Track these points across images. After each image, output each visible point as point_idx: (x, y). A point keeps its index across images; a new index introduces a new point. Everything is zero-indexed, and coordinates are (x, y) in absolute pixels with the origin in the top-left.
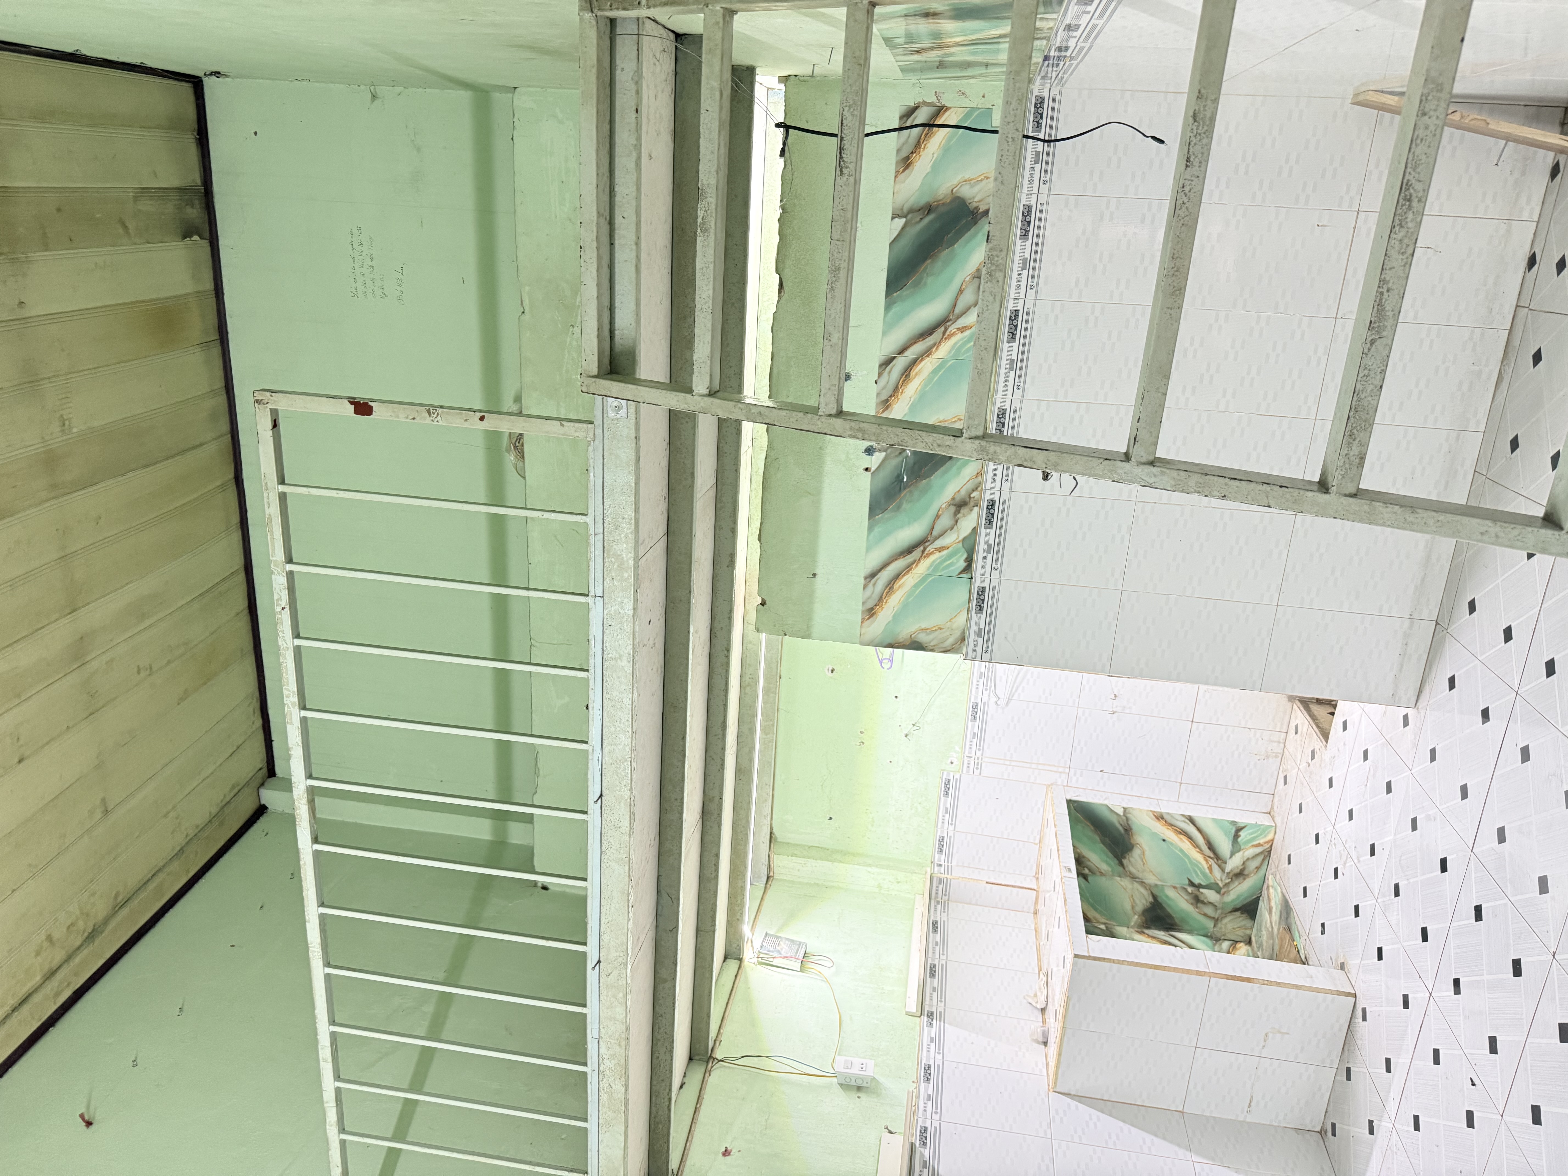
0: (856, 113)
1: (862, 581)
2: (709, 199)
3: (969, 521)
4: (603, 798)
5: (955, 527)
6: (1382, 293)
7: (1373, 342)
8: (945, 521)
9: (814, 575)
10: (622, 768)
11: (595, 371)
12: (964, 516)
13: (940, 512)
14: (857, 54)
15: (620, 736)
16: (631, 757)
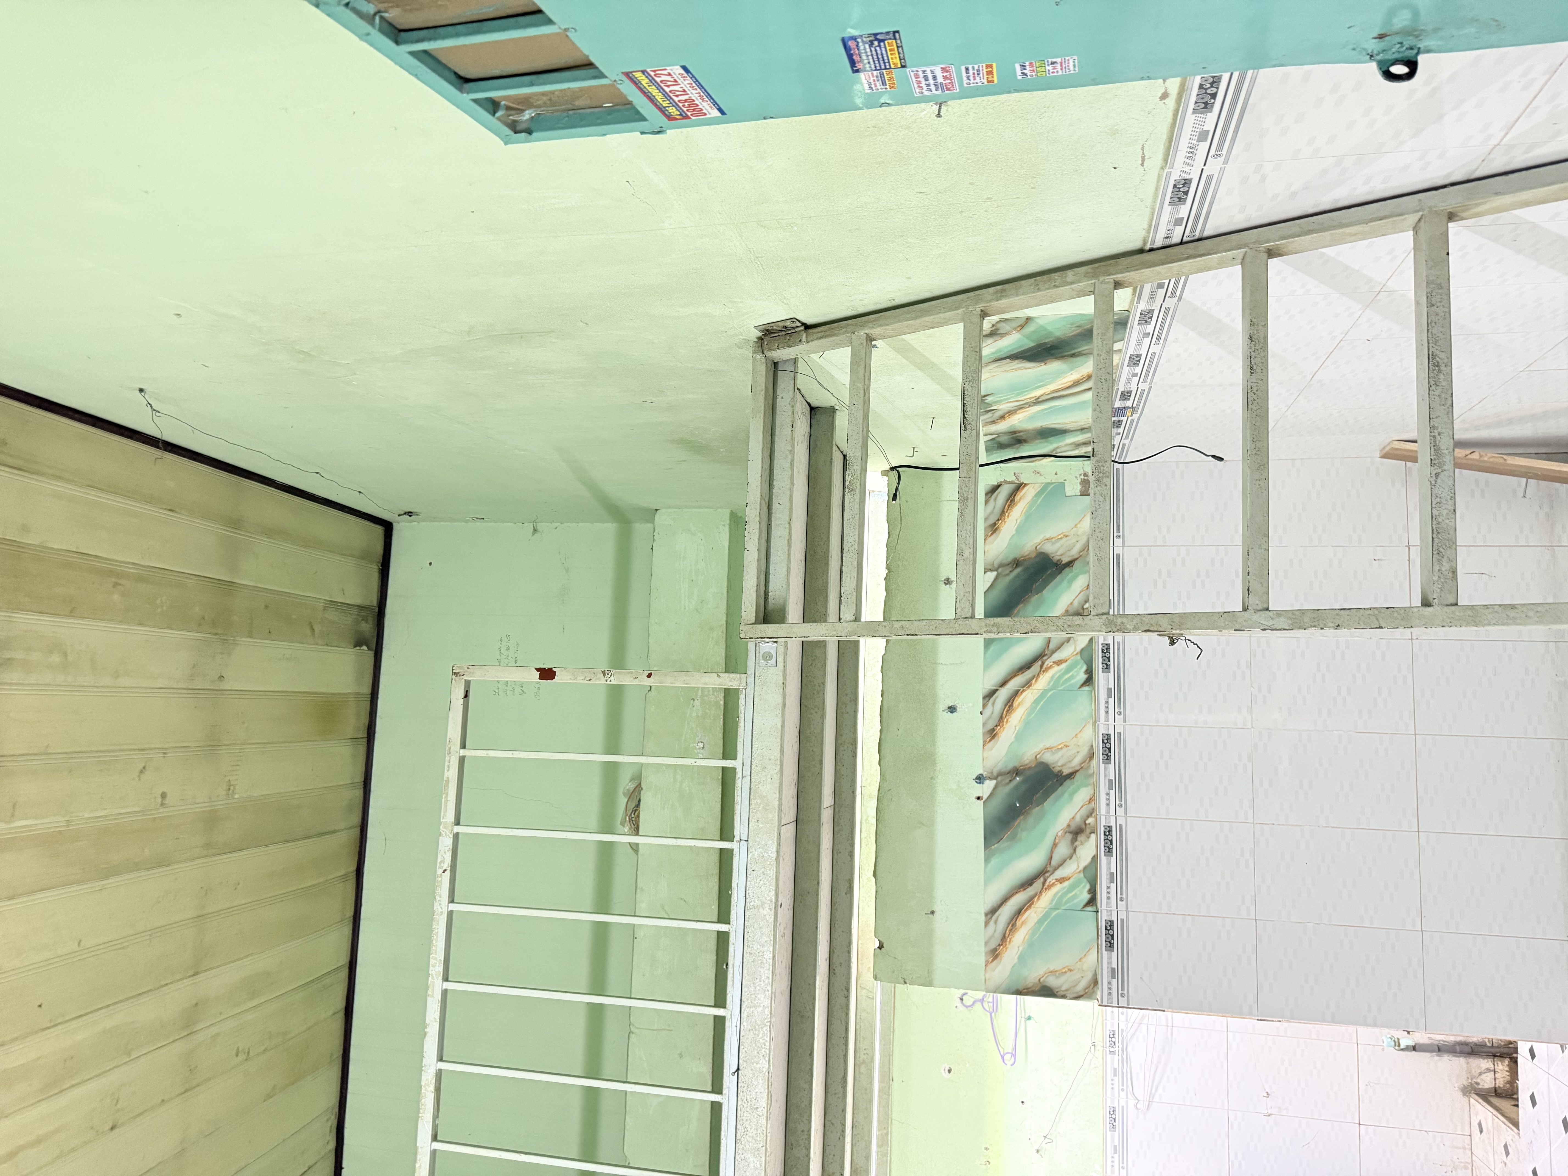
0: (974, 385)
1: (983, 918)
2: (855, 467)
3: (1088, 849)
4: (740, 1072)
5: (1074, 856)
6: (1434, 437)
7: (1437, 475)
8: (1063, 849)
9: (933, 912)
10: (761, 1035)
11: (753, 620)
12: (1082, 843)
13: (1057, 841)
14: (973, 345)
15: (759, 996)
16: (770, 1022)
